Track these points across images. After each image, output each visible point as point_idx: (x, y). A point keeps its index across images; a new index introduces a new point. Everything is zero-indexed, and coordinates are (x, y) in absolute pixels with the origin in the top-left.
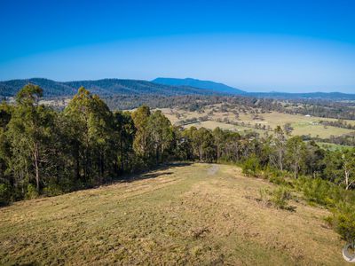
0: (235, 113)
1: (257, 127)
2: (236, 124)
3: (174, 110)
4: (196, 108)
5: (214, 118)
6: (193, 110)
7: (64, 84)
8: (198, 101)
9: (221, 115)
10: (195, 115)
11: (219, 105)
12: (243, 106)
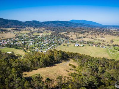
0: (95, 35)
1: (101, 40)
2: (95, 39)
3: (75, 33)
4: (82, 33)
5: (88, 36)
6: (81, 33)
7: (42, 22)
8: (84, 30)
9: (90, 36)
10: (82, 35)
11: (90, 32)
12: (98, 33)
